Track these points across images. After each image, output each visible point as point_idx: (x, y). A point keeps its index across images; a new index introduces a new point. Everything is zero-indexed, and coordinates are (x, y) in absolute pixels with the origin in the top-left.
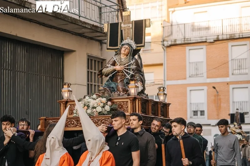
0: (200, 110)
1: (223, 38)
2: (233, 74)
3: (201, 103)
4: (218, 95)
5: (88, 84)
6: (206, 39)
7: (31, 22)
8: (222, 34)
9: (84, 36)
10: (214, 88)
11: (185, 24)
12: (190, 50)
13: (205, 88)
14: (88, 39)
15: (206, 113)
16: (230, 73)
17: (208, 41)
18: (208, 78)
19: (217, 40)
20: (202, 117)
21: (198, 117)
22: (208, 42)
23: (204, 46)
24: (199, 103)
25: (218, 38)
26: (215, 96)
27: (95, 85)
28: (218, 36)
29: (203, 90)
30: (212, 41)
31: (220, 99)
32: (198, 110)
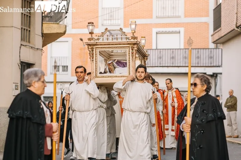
0: (63, 65)
2: (102, 25)
3: (64, 57)
5: (22, 28)
10: (82, 40)
13: (70, 40)
15: (69, 68)
16: (100, 24)
18: (73, 28)
20: (65, 73)
21: (60, 73)
24: (62, 57)
26: (81, 49)
27: (27, 30)
29: (68, 41)
32: (60, 65)
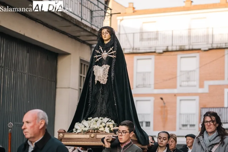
0: (146, 121)
1: (172, 49)
2: (181, 86)
3: (147, 114)
4: (165, 107)
5: (80, 89)
6: (155, 49)
7: (37, 22)
8: (171, 45)
9: (78, 39)
10: (162, 99)
11: (134, 33)
12: (138, 59)
13: (152, 99)
14: (81, 42)
15: (152, 124)
16: (178, 85)
17: (157, 51)
18: (155, 88)
19: (167, 51)
20: (148, 128)
22: (157, 53)
23: (153, 57)
24: (145, 114)
25: (167, 49)
26: (162, 107)
28: (168, 47)
29: (149, 100)
30: (161, 51)
31: (167, 111)
32: (144, 121)
